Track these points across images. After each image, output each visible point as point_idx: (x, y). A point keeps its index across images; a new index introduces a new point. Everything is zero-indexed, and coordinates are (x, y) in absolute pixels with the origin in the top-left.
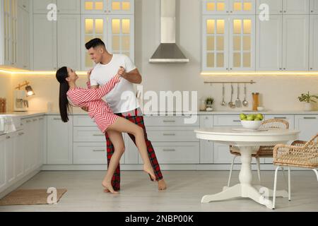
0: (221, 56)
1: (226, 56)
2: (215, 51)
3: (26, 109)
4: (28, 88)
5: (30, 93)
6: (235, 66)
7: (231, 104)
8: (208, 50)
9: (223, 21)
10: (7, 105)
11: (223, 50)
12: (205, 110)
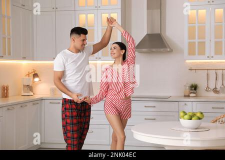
0: (202, 44)
1: (207, 44)
2: (197, 41)
3: (32, 94)
4: (35, 75)
5: (37, 79)
6: (216, 54)
7: (215, 91)
8: (189, 39)
9: (205, 11)
10: (9, 91)
11: (205, 39)
12: (189, 96)
